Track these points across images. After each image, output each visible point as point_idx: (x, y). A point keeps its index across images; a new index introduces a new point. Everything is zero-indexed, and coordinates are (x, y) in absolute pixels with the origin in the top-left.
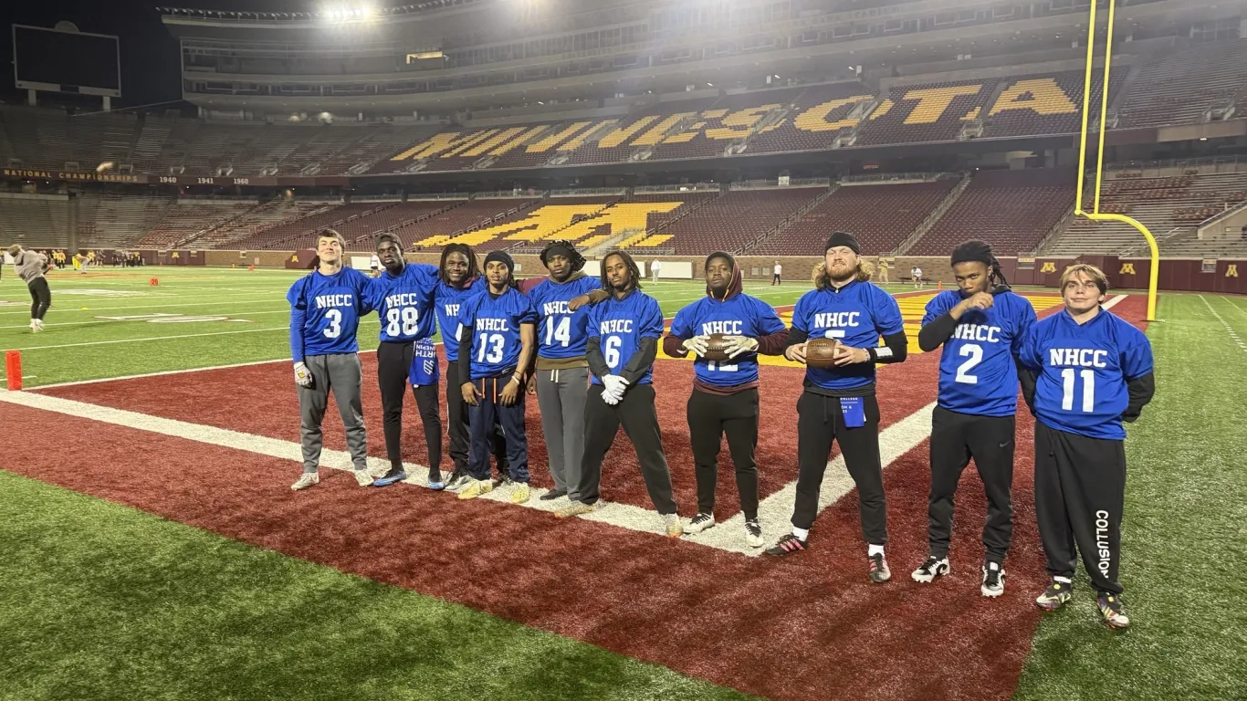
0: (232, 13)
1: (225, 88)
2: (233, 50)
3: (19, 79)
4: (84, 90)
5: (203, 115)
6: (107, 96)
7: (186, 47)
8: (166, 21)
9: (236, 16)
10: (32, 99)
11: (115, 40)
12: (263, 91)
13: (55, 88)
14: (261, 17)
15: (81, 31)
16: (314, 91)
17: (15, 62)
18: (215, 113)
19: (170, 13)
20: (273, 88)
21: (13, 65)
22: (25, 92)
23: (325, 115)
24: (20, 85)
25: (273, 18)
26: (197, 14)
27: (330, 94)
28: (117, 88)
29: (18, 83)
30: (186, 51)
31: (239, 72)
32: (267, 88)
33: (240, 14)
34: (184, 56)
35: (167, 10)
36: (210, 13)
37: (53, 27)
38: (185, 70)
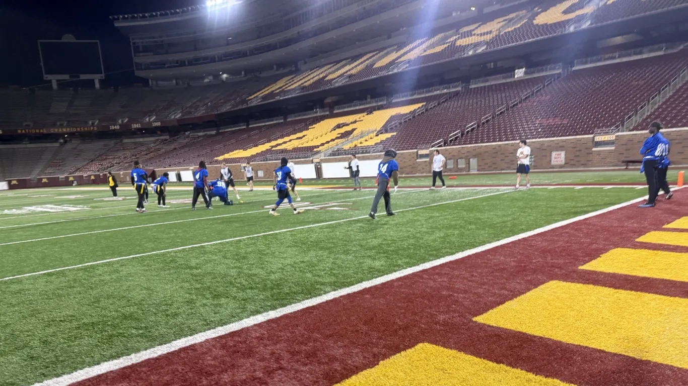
0: (154, 14)
1: (161, 65)
2: (162, 39)
3: (46, 74)
4: (83, 77)
5: (152, 84)
6: (97, 78)
7: (134, 41)
8: (117, 25)
9: (157, 15)
10: (55, 86)
11: (97, 43)
12: (182, 64)
13: (66, 77)
14: (172, 14)
15: (77, 39)
16: (213, 60)
17: (42, 64)
18: (160, 83)
19: (118, 19)
20: (188, 62)
21: (41, 66)
22: (50, 81)
23: (225, 76)
24: (47, 78)
25: (178, 13)
26: (133, 17)
27: (222, 61)
28: (101, 73)
29: (45, 76)
30: (134, 43)
31: (167, 53)
32: (185, 62)
33: (159, 13)
34: (134, 47)
35: (116, 17)
36: (141, 15)
37: (60, 39)
38: (135, 56)
